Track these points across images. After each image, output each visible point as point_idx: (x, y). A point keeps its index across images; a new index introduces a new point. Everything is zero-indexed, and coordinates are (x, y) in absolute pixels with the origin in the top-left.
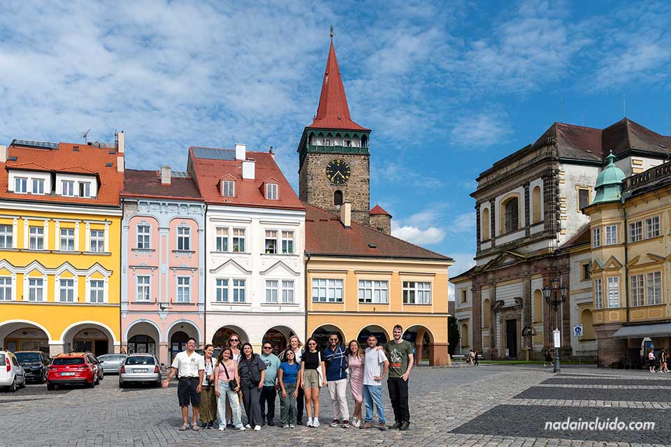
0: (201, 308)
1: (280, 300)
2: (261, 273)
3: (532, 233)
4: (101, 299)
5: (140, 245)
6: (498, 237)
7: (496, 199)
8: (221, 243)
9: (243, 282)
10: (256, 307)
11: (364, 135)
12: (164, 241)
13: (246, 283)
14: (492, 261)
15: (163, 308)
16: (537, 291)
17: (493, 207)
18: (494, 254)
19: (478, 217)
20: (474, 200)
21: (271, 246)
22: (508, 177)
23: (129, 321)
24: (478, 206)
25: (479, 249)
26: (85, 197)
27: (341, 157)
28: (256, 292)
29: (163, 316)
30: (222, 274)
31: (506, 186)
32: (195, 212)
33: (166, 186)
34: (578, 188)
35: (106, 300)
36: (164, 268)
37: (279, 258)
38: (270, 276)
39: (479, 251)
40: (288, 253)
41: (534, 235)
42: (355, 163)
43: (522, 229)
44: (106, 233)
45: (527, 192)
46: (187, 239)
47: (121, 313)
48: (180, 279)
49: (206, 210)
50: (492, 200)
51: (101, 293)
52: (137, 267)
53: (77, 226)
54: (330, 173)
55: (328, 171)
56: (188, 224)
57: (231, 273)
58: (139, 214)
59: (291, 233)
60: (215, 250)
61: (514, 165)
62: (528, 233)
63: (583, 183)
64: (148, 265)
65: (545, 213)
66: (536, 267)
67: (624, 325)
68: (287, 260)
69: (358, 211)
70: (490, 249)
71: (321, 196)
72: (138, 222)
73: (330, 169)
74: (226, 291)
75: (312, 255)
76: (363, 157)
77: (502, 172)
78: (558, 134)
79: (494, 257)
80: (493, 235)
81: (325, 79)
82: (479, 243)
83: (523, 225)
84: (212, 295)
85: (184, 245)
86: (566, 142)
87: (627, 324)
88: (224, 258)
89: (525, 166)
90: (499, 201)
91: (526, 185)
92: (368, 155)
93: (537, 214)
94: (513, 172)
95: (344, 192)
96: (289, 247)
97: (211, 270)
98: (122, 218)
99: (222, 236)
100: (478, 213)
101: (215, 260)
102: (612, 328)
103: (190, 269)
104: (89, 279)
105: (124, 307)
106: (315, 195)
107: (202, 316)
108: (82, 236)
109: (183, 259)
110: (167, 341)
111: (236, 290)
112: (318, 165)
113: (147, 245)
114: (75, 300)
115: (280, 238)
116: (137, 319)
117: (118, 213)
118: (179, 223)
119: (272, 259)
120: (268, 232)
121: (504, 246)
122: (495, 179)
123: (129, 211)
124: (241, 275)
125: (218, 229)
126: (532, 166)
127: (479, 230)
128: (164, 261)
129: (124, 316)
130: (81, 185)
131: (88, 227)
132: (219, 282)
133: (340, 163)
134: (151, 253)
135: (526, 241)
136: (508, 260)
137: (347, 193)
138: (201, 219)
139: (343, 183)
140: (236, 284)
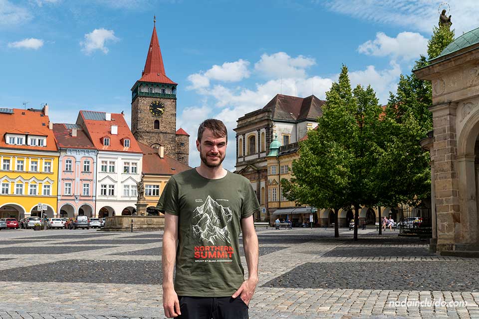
0: (94, 198)
1: (130, 195)
2: (122, 182)
3: (261, 157)
4: (48, 193)
5: (67, 169)
6: (246, 156)
7: (246, 134)
8: (104, 169)
9: (113, 187)
10: (119, 198)
11: (173, 87)
12: (78, 167)
13: (115, 187)
14: (243, 169)
15: (77, 198)
16: (263, 188)
17: (244, 139)
18: (244, 165)
19: (237, 142)
20: (235, 133)
21: (126, 170)
22: (251, 124)
23: (61, 204)
24: (237, 137)
25: (237, 161)
26: (41, 146)
27: (159, 99)
28: (119, 191)
29: (77, 201)
30: (104, 183)
31: (250, 129)
32: (92, 155)
33: (74, 137)
34: (283, 135)
35: (51, 194)
36: (78, 179)
37: (130, 175)
38: (126, 183)
39: (237, 163)
40: (134, 173)
41: (262, 158)
42: (168, 103)
43: (257, 154)
44: (52, 164)
45: (259, 134)
46: (88, 166)
47: (57, 200)
48: (85, 185)
49: (98, 153)
50: (244, 135)
51: (49, 191)
52: (66, 179)
53: (39, 161)
54: (152, 109)
55: (151, 108)
56: (89, 160)
57: (108, 182)
58: (67, 155)
59: (136, 164)
60: (101, 171)
61: (254, 118)
62: (259, 156)
63: (286, 132)
64: (71, 178)
65: (266, 147)
66: (262, 175)
67: (278, 209)
68: (134, 177)
69: (169, 133)
70: (242, 162)
71: (146, 123)
72: (66, 158)
73: (152, 107)
74: (105, 190)
75: (146, 174)
76: (172, 100)
77: (249, 120)
78: (277, 102)
79: (244, 167)
80: (244, 155)
81: (150, 49)
82: (238, 158)
83: (257, 152)
84: (99, 192)
85: (87, 169)
86: (281, 107)
87: (279, 208)
88: (105, 175)
89: (258, 120)
90: (247, 135)
91: (259, 130)
92: (176, 99)
93: (263, 147)
94: (253, 122)
95: (160, 121)
96: (135, 170)
97: (99, 181)
98: (59, 157)
99: (104, 165)
100: (237, 140)
101: (101, 176)
102: (274, 210)
103: (89, 180)
104: (43, 185)
105: (59, 198)
106: (142, 122)
107: (94, 202)
108: (41, 165)
109: (86, 176)
110: (78, 213)
111: (110, 190)
112: (145, 104)
113: (70, 169)
114: (37, 194)
115: (131, 166)
116: (65, 203)
117: (58, 154)
118: (85, 159)
119: (127, 176)
120: (125, 163)
121: (249, 161)
122: (245, 123)
123: (63, 154)
124: (112, 183)
125: (103, 162)
126: (261, 121)
127: (237, 150)
128: (78, 177)
129: (59, 201)
130: (39, 140)
131: (44, 161)
132: (102, 186)
133: (159, 104)
134: (72, 173)
135: (258, 160)
136: (251, 170)
137: (162, 122)
138: (95, 157)
139: (160, 115)
140: (110, 187)
